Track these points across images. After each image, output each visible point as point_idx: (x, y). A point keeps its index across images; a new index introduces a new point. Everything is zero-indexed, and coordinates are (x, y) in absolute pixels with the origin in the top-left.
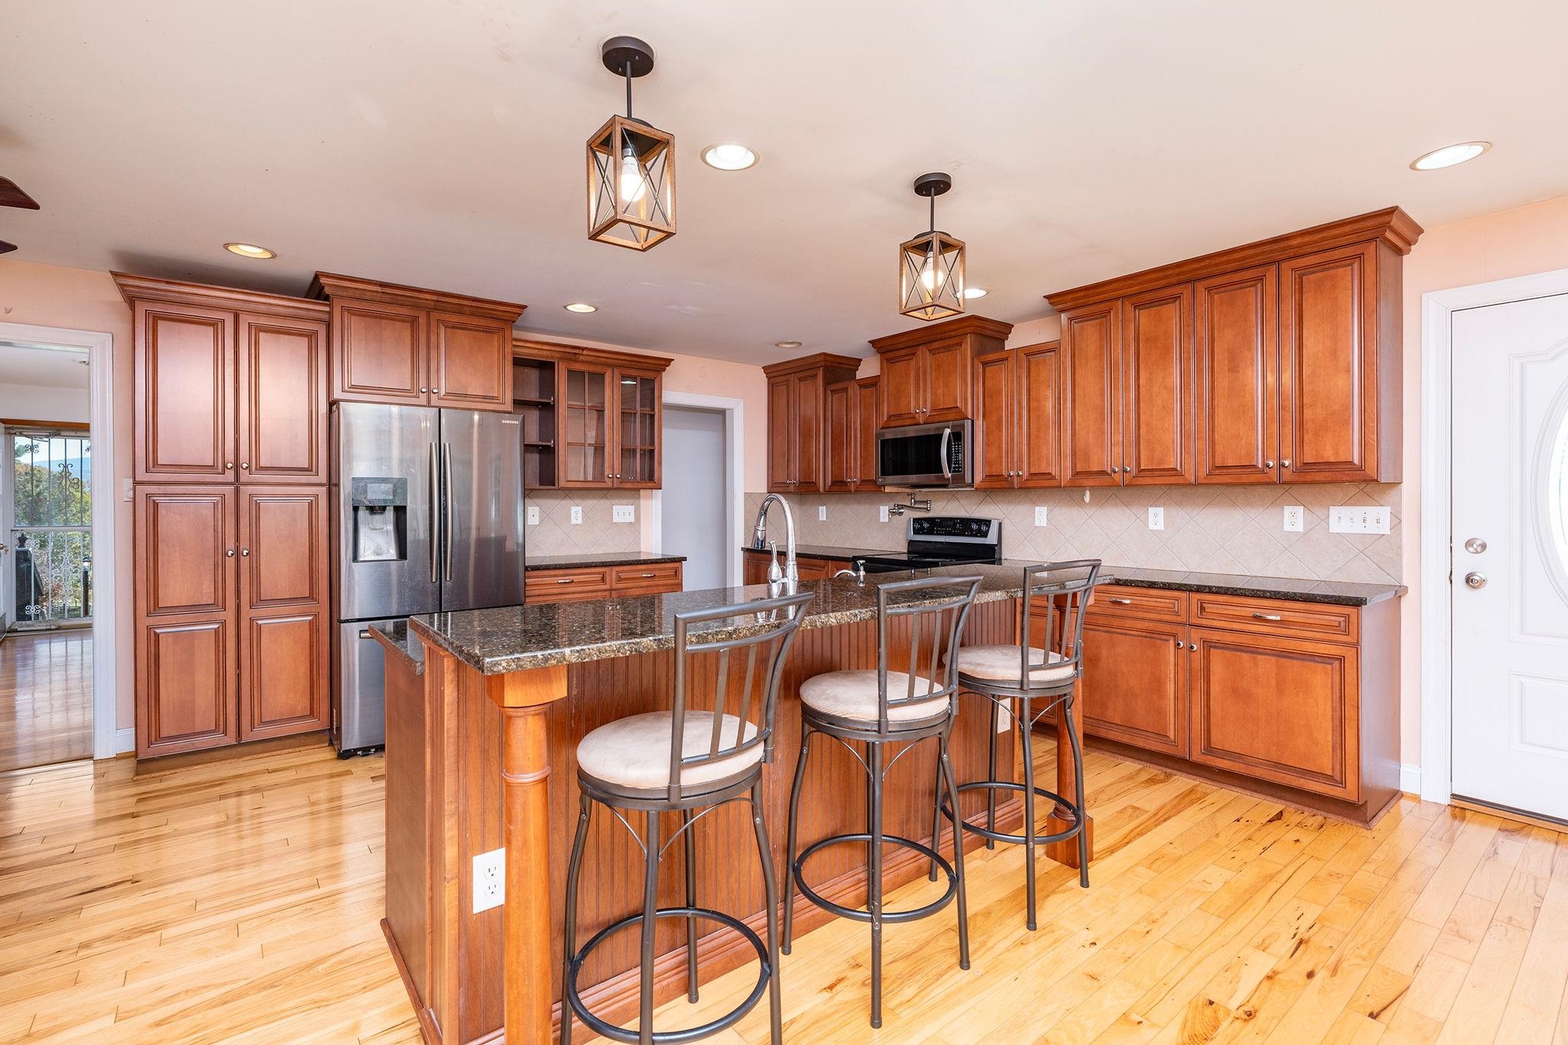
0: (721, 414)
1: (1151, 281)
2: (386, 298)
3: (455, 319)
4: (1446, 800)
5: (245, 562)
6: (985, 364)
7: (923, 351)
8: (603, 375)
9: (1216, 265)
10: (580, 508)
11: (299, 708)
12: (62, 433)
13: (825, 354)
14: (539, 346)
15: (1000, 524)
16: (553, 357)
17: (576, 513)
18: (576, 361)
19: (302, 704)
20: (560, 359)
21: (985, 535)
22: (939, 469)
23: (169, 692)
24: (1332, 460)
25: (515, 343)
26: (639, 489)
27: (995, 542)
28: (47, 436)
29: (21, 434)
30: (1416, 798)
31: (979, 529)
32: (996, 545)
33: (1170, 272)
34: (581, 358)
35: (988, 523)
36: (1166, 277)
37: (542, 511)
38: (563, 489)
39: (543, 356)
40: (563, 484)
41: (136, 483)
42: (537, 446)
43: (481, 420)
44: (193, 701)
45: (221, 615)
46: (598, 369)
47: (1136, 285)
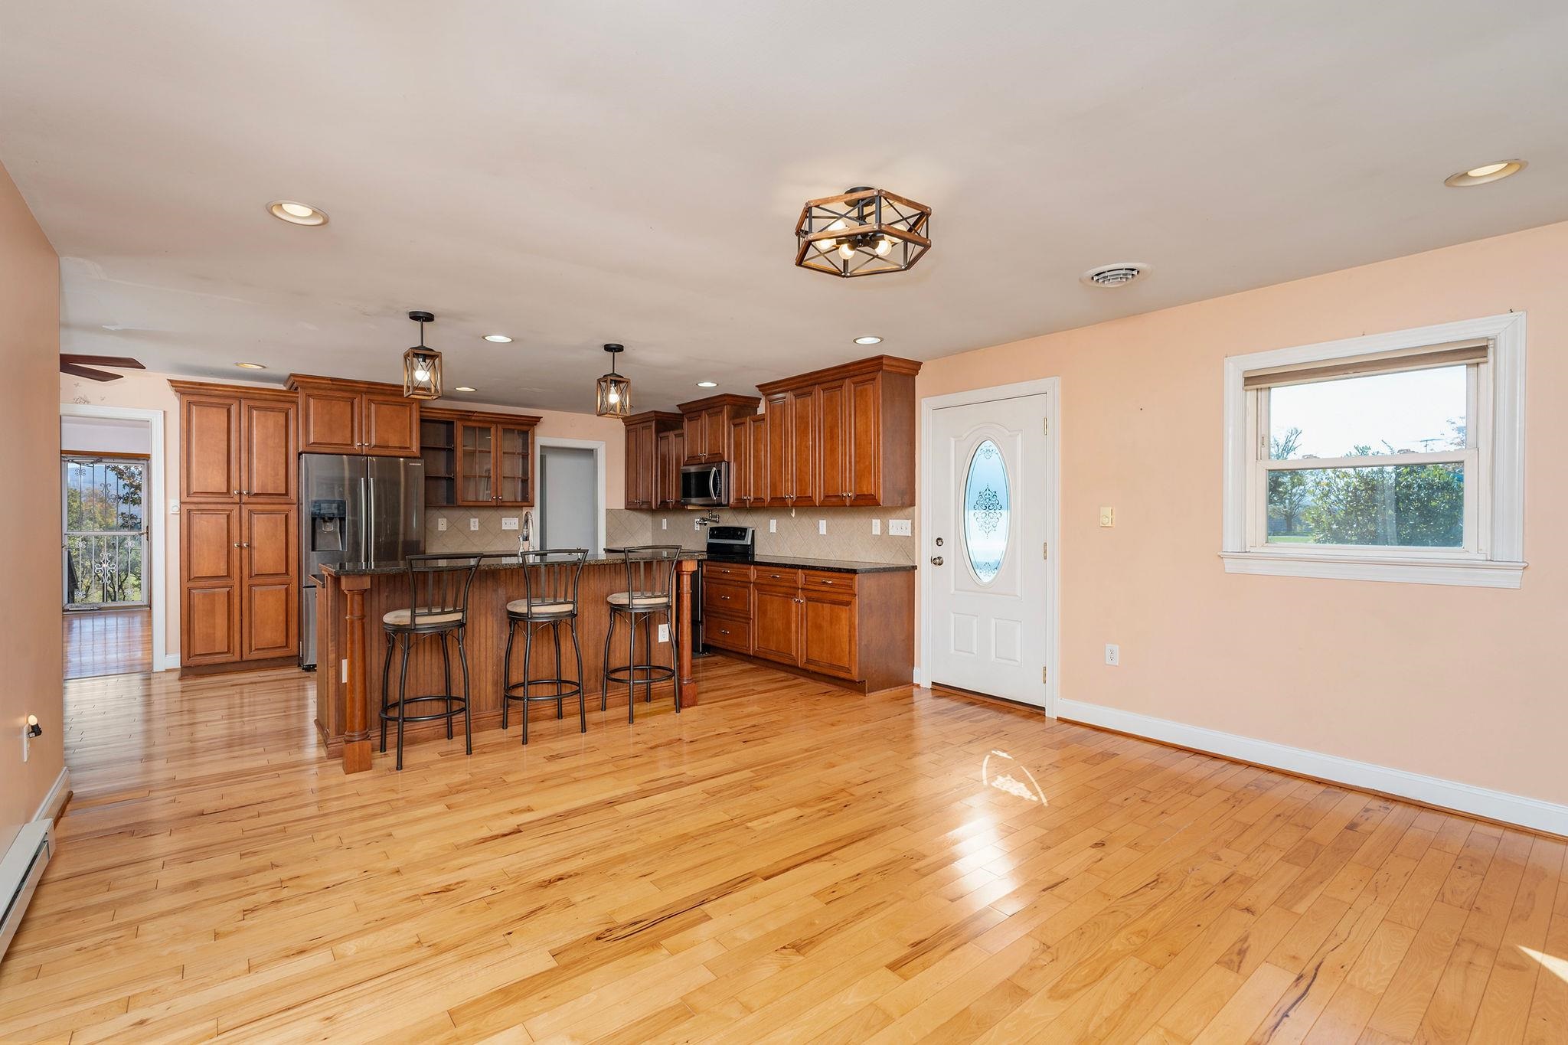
0: (590, 453)
1: (799, 382)
2: (334, 387)
3: (380, 398)
4: (930, 686)
5: (245, 553)
6: (735, 425)
7: (705, 415)
8: (489, 429)
9: (824, 377)
10: (477, 520)
11: (279, 641)
12: (103, 460)
13: (655, 412)
14: (442, 412)
15: (753, 531)
16: (453, 418)
17: (474, 522)
18: (470, 420)
19: (280, 639)
20: (458, 419)
21: (743, 538)
22: (709, 495)
23: (199, 627)
24: (866, 493)
25: (422, 410)
26: (522, 507)
27: (749, 543)
28: (92, 463)
29: (73, 461)
30: (918, 686)
31: (741, 534)
32: (749, 545)
33: (806, 378)
34: (473, 418)
35: (744, 530)
36: (806, 381)
37: (449, 521)
38: (459, 506)
39: (445, 418)
40: (460, 503)
41: (181, 503)
42: (445, 478)
43: (405, 463)
44: (214, 633)
45: (229, 582)
46: (486, 425)
47: (793, 384)
